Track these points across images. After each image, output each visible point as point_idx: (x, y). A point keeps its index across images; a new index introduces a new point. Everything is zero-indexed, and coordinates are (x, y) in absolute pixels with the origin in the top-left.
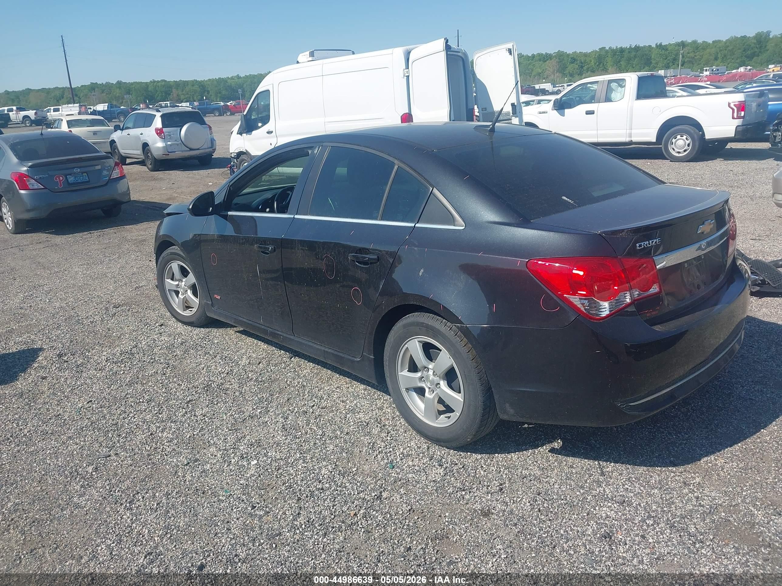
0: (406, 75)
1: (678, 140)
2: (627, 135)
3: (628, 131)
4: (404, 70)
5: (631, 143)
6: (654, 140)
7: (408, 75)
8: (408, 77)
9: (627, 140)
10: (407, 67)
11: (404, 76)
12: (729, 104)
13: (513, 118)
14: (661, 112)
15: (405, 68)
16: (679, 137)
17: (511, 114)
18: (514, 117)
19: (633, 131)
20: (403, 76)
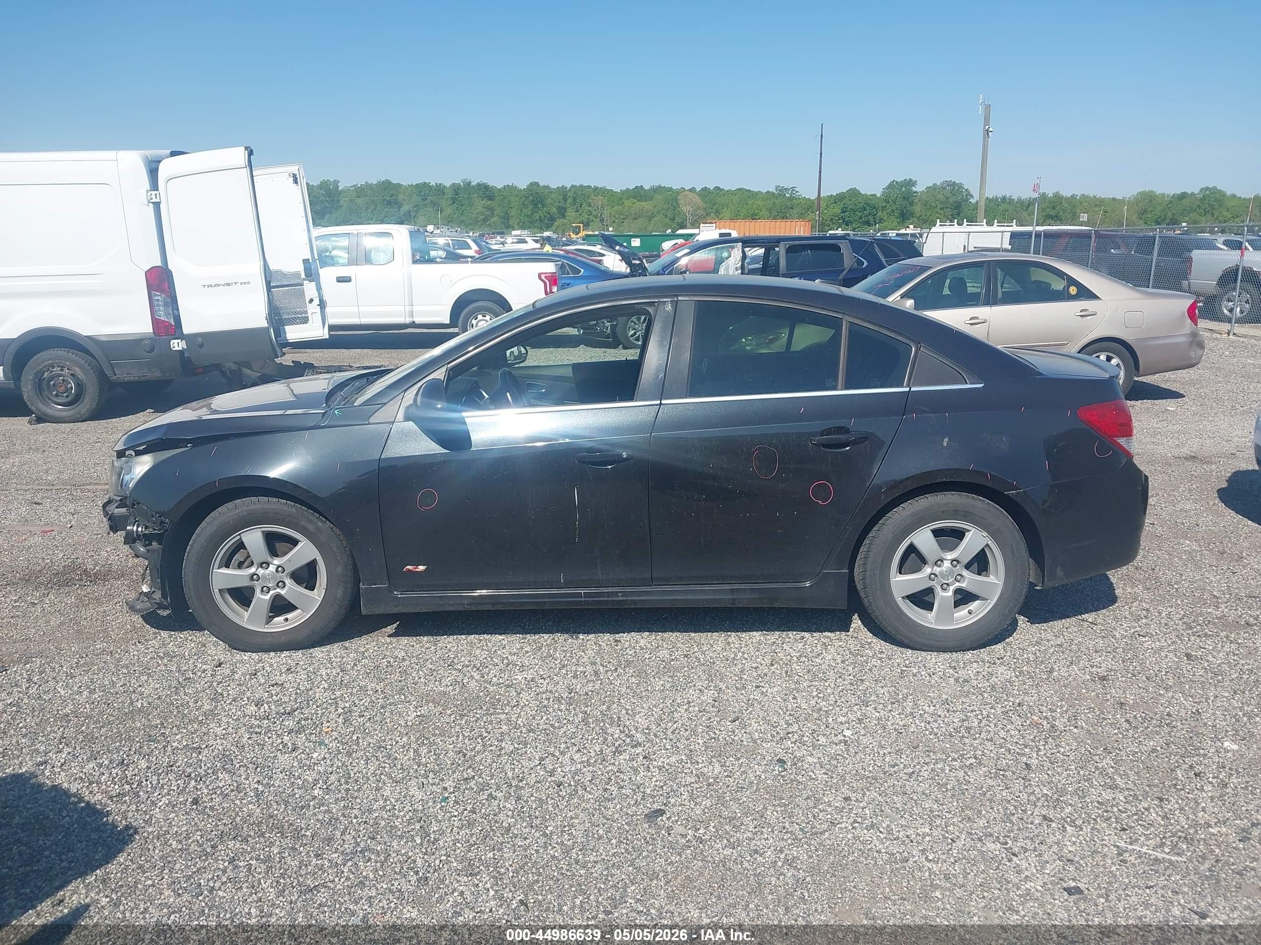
0: (154, 200)
1: (480, 321)
2: (407, 314)
3: (408, 308)
4: (147, 192)
5: (413, 325)
6: (448, 322)
7: (158, 200)
8: (157, 206)
9: (408, 320)
10: (155, 186)
11: (149, 202)
12: (540, 275)
13: (305, 282)
14: (453, 282)
15: (149, 189)
16: (480, 317)
17: (303, 276)
18: (307, 282)
19: (415, 308)
20: (147, 202)
